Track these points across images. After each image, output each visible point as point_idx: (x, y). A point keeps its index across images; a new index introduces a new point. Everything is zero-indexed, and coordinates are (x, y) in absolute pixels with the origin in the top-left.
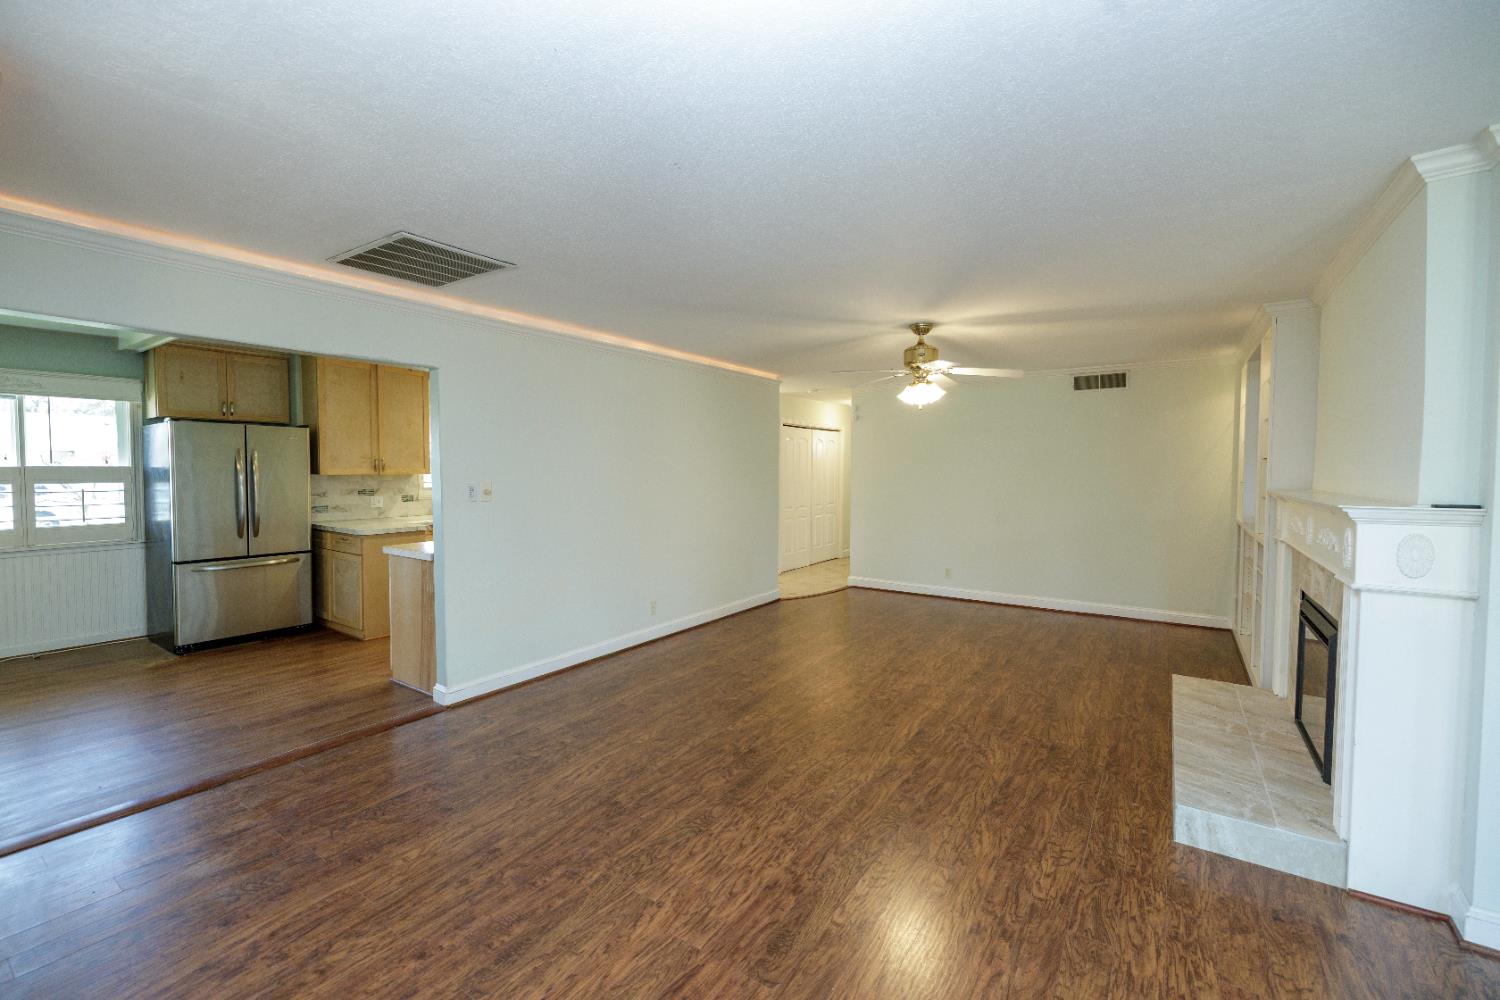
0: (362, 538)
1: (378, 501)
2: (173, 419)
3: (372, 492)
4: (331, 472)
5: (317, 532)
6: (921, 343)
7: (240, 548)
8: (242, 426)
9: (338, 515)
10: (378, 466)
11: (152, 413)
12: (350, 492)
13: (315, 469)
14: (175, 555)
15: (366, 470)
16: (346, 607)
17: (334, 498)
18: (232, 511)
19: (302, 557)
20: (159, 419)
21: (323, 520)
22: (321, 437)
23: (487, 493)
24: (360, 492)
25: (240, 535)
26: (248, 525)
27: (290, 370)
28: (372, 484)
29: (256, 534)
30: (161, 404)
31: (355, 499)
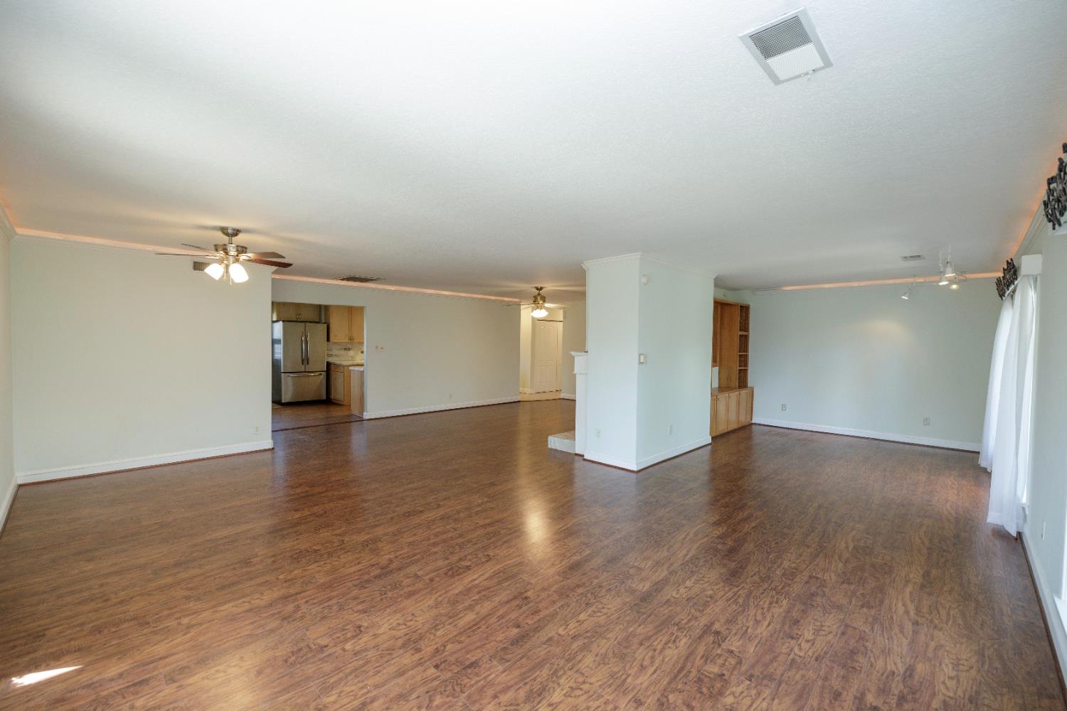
0: (344, 366)
1: (351, 353)
2: (283, 321)
3: (349, 349)
4: (334, 341)
5: (329, 364)
6: (539, 294)
7: (302, 369)
8: (303, 324)
9: (337, 359)
10: (351, 339)
11: (275, 319)
12: (341, 349)
13: (328, 340)
14: (282, 371)
15: (347, 340)
16: (338, 394)
17: (335, 352)
18: (300, 354)
19: (323, 373)
20: (277, 321)
21: (331, 360)
22: (331, 326)
23: (382, 348)
24: (345, 349)
25: (303, 364)
26: (305, 360)
27: (320, 312)
28: (350, 346)
29: (308, 363)
30: (278, 317)
31: (343, 352)
